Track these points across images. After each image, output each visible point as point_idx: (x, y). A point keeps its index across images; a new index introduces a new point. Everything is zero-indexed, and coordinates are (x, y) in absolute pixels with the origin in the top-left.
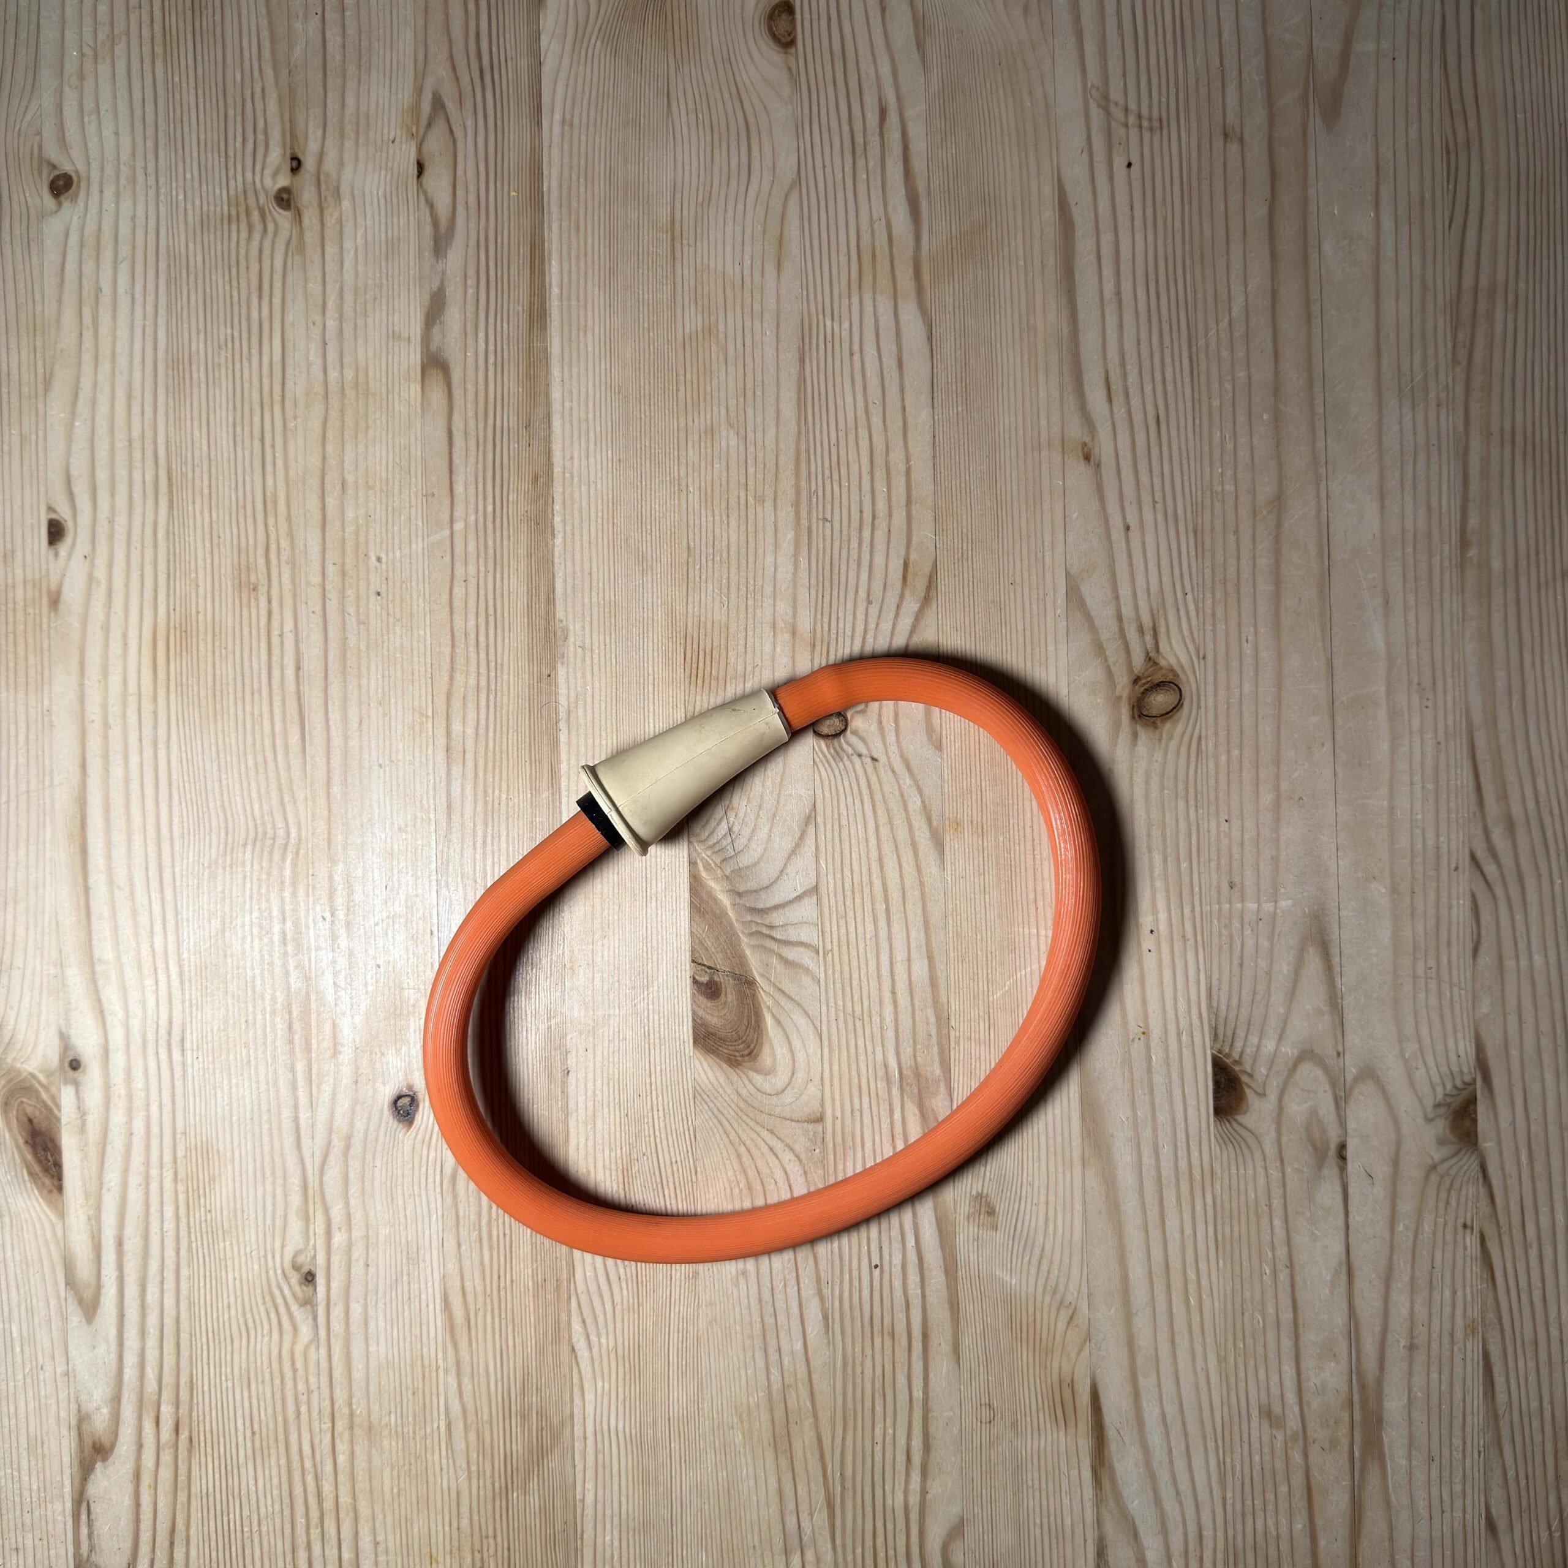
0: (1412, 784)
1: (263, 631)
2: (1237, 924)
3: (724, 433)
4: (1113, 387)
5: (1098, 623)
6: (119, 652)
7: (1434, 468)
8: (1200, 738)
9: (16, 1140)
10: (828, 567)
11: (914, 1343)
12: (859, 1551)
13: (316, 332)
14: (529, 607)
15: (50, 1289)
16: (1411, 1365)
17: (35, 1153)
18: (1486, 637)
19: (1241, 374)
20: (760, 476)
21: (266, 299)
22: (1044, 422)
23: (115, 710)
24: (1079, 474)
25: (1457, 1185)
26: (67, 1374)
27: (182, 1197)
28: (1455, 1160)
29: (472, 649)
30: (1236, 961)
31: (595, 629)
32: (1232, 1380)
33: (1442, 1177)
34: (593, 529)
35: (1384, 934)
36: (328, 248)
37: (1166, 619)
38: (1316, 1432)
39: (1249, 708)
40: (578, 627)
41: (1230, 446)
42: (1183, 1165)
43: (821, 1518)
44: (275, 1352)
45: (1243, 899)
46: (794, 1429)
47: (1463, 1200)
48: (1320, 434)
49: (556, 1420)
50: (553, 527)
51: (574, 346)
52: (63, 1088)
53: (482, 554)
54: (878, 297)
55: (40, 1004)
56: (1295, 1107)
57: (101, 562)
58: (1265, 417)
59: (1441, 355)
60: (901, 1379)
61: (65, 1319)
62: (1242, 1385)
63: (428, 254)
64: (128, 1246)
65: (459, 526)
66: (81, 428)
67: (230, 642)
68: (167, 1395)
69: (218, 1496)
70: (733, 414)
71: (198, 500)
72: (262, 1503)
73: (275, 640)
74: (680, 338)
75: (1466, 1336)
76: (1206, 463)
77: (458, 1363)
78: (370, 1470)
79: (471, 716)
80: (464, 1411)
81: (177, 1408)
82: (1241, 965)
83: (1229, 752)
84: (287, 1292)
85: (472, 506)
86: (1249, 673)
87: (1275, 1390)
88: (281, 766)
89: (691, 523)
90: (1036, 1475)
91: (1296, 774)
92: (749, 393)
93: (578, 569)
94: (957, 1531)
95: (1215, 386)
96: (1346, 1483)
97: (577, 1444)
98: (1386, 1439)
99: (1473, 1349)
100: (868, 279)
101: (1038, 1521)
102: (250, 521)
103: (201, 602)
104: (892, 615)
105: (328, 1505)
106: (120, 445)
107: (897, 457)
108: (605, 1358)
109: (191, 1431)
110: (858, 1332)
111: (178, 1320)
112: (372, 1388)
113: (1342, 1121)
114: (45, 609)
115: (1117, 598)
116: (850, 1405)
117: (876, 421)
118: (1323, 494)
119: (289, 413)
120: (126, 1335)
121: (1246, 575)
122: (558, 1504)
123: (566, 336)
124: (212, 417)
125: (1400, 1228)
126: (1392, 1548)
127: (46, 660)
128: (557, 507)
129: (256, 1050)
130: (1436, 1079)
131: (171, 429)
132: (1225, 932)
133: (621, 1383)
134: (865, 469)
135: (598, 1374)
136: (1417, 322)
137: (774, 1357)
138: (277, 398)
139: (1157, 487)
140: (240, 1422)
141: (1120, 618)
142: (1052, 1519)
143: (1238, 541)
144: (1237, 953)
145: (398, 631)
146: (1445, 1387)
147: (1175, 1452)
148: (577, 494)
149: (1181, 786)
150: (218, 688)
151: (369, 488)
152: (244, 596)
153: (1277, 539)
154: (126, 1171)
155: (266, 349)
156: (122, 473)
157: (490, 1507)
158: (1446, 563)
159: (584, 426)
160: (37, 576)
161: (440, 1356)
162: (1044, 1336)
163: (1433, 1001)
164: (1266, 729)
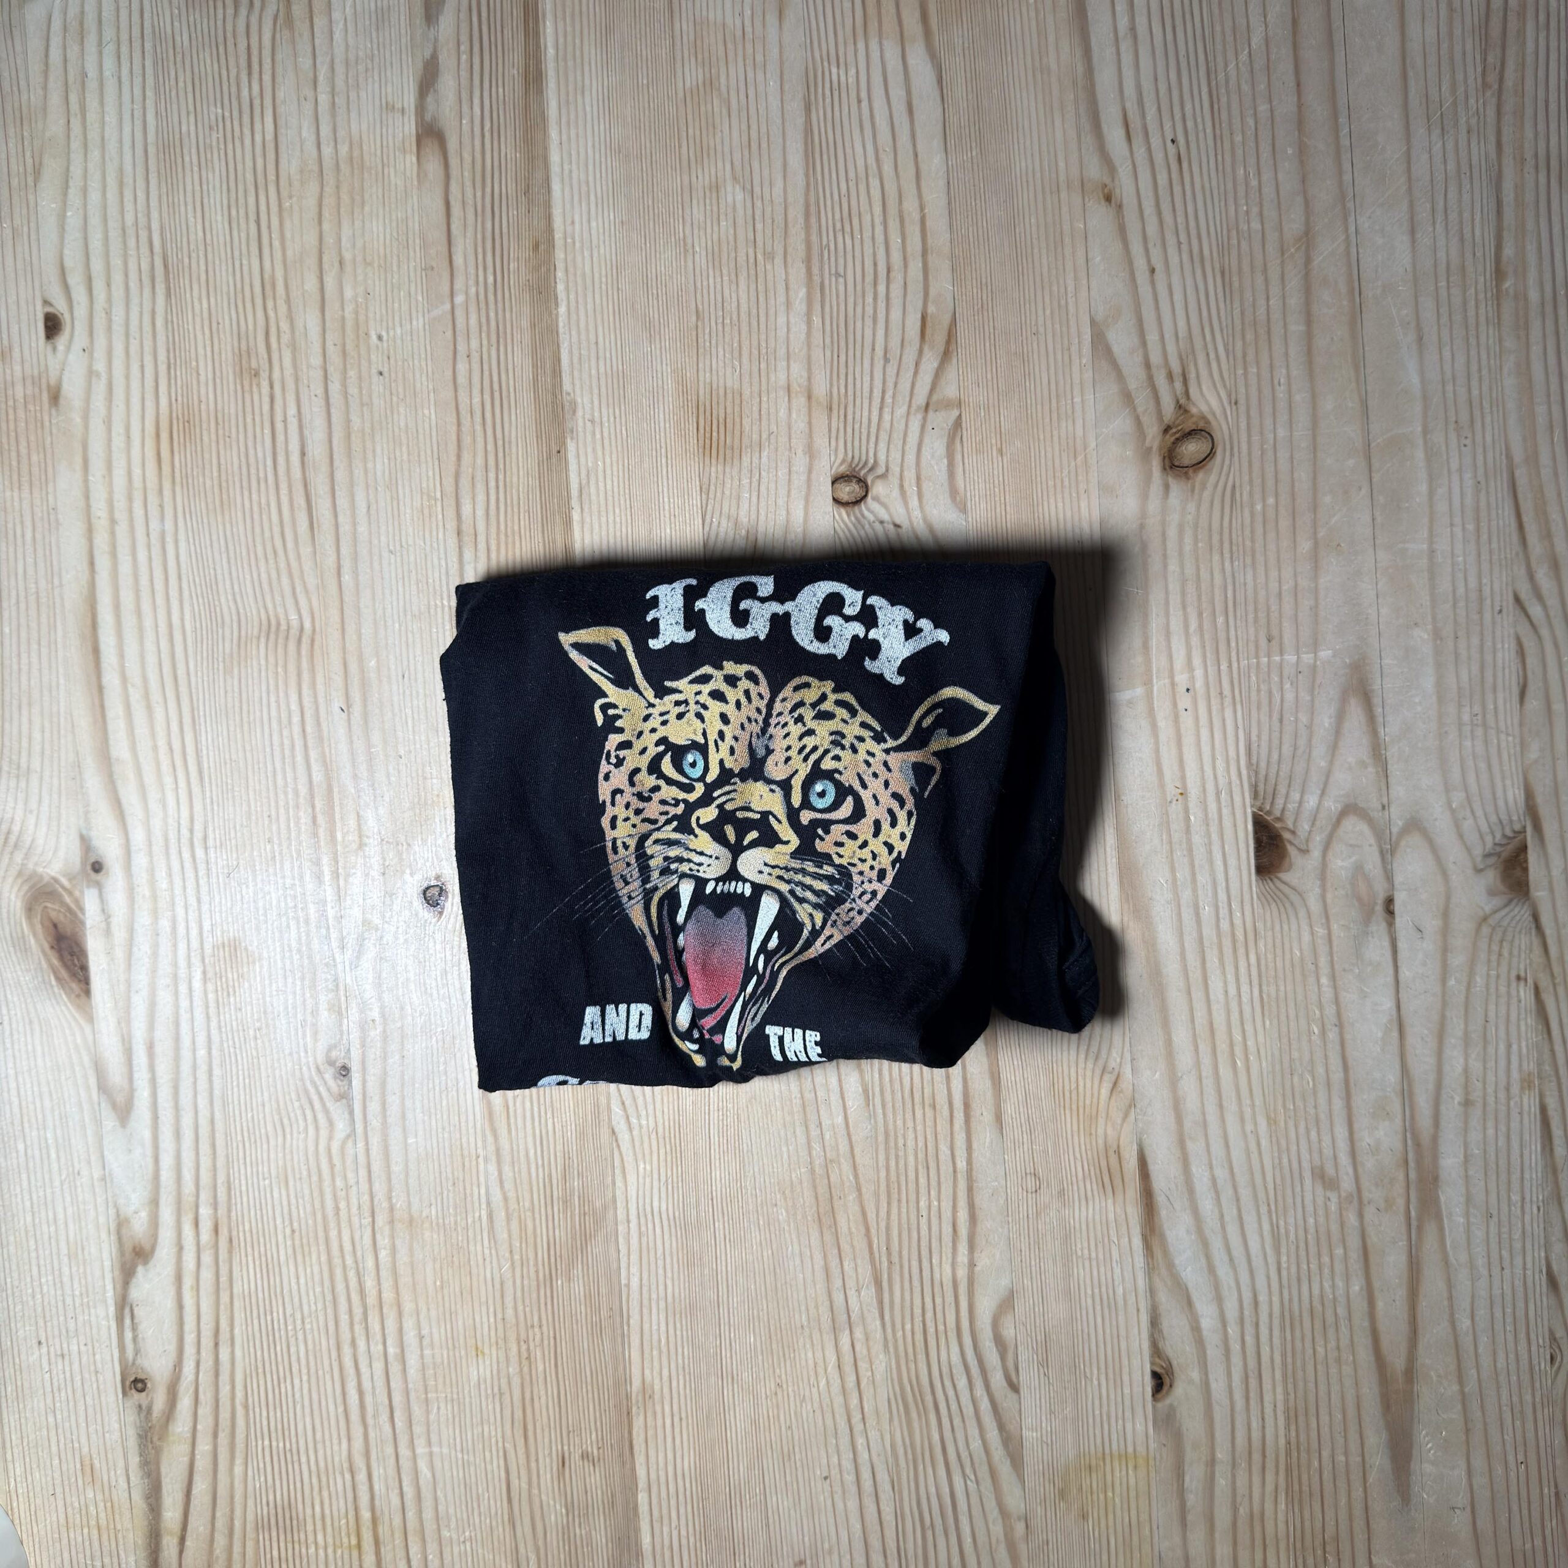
0: (1452, 525)
1: (266, 417)
2: (1276, 679)
3: (729, 189)
4: (1132, 126)
5: (1125, 371)
6: (123, 445)
7: (1466, 197)
8: (1234, 487)
9: (41, 946)
10: (842, 325)
11: (956, 1113)
12: (908, 1327)
13: (308, 107)
14: (535, 380)
15: (83, 1094)
16: (1466, 1122)
17: (61, 958)
18: (1524, 370)
19: (1263, 108)
20: (769, 232)
21: (256, 76)
22: (1062, 164)
23: (120, 503)
24: (1099, 216)
25: (1509, 937)
26: (103, 1179)
27: (211, 996)
28: (1507, 910)
29: (479, 428)
30: (1276, 716)
31: (604, 401)
32: (1283, 1143)
33: (1494, 929)
34: (597, 296)
35: (1428, 682)
36: (316, 20)
37: (1196, 365)
38: (1373, 1193)
39: (1283, 455)
40: (586, 400)
41: (1254, 183)
42: (1225, 925)
43: (869, 1294)
44: (311, 1149)
45: (1281, 654)
46: (837, 1204)
47: (1515, 952)
48: (1347, 166)
49: (598, 1204)
50: (556, 298)
51: (572, 108)
52: (86, 891)
53: (484, 328)
54: (885, 42)
55: (59, 807)
56: (1340, 863)
57: (100, 353)
58: (1290, 151)
59: (1471, 81)
60: (944, 1149)
61: (98, 1123)
62: (1294, 1148)
63: (419, 20)
64: (159, 1049)
65: (459, 299)
66: (73, 220)
67: (234, 430)
68: (204, 1196)
69: (260, 1295)
70: (738, 167)
71: (195, 287)
72: (305, 1301)
73: (279, 426)
74: (681, 94)
75: (1522, 1089)
76: (1231, 201)
77: (498, 1151)
78: (412, 1264)
79: (481, 497)
80: (506, 1199)
81: (216, 1209)
82: (1281, 721)
83: (1264, 500)
84: (322, 1089)
85: (473, 277)
86: (1283, 418)
87: (1328, 1152)
88: (292, 556)
89: (699, 285)
90: (1086, 1245)
91: (1333, 521)
92: (754, 145)
93: (583, 336)
94: (1007, 1304)
95: (1237, 121)
96: (1403, 1243)
97: (620, 1228)
98: (1442, 1199)
99: (1530, 1103)
100: (873, 26)
101: (1089, 1292)
102: (249, 305)
103: (203, 391)
104: (911, 373)
105: (371, 1300)
106: (114, 234)
107: (911, 206)
108: (646, 1139)
109: (230, 1231)
110: (899, 1104)
111: (212, 1121)
112: (411, 1181)
113: (1389, 877)
114: (46, 406)
115: (1144, 343)
116: (893, 1178)
117: (888, 168)
118: (1352, 229)
119: (284, 193)
120: (161, 1137)
121: (1276, 315)
122: (603, 1290)
123: (563, 96)
124: (206, 201)
125: (1452, 982)
126: (1451, 1306)
127: (49, 456)
128: (560, 274)
129: (280, 845)
130: (1485, 828)
131: (165, 215)
132: (1264, 687)
133: (662, 1164)
134: (878, 220)
135: (640, 1156)
136: (1445, 46)
137: (814, 1132)
138: (272, 177)
139: (1181, 228)
140: (279, 1221)
141: (1148, 365)
142: (1104, 1289)
143: (1266, 280)
144: (1277, 708)
145: (402, 410)
146: (1502, 1141)
147: (1227, 1218)
148: (579, 259)
149: (1216, 538)
150: (224, 478)
151: (367, 264)
152: (246, 383)
153: (1307, 276)
154: (154, 971)
155: (258, 126)
156: (117, 262)
157: (534, 1296)
158: (1481, 296)
159: (584, 188)
160: (36, 372)
161: (480, 1144)
162: (1088, 1102)
163: (1480, 749)
164: (1303, 475)
